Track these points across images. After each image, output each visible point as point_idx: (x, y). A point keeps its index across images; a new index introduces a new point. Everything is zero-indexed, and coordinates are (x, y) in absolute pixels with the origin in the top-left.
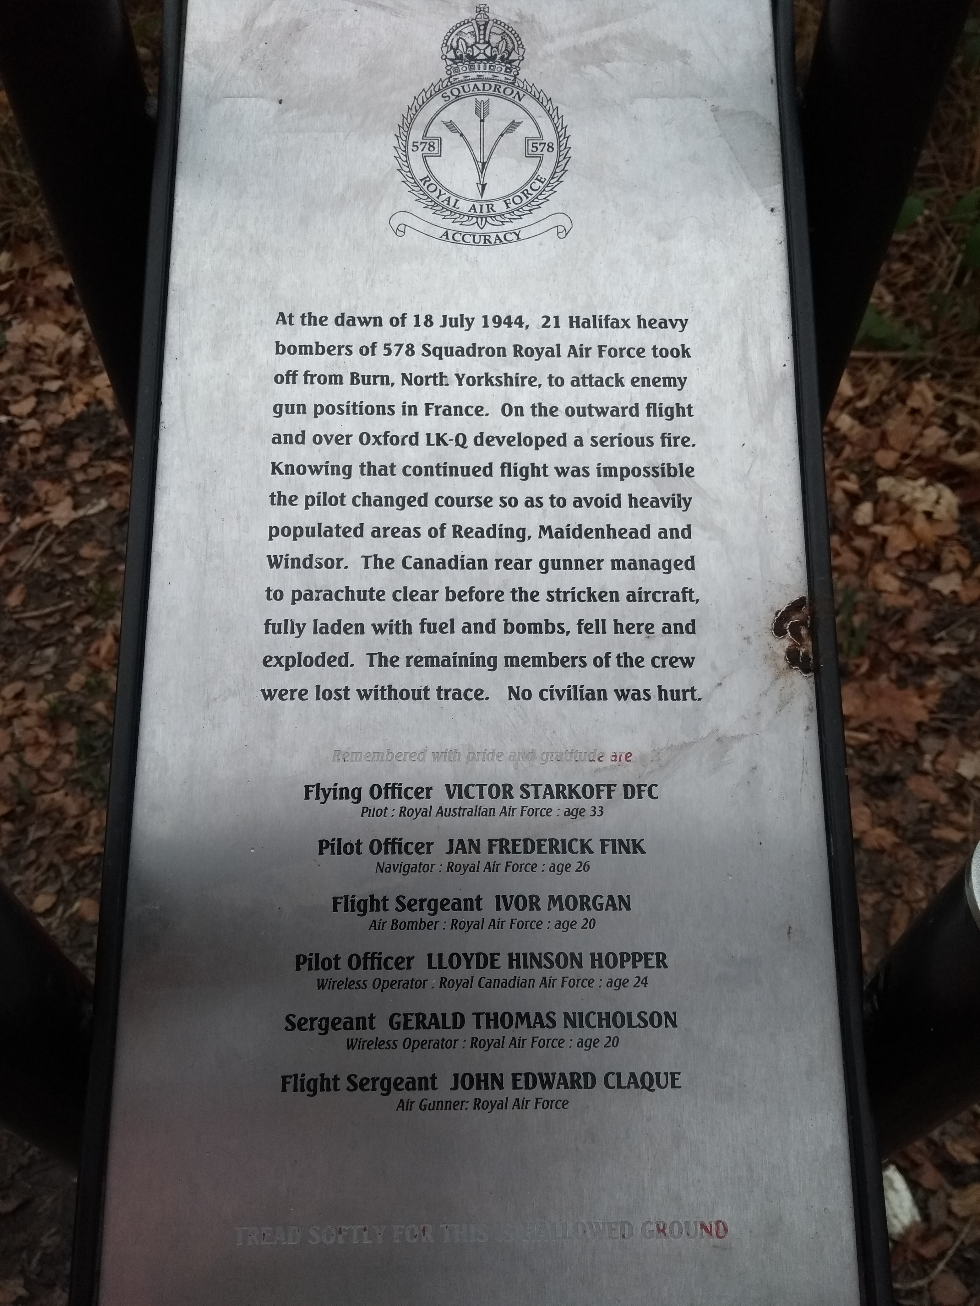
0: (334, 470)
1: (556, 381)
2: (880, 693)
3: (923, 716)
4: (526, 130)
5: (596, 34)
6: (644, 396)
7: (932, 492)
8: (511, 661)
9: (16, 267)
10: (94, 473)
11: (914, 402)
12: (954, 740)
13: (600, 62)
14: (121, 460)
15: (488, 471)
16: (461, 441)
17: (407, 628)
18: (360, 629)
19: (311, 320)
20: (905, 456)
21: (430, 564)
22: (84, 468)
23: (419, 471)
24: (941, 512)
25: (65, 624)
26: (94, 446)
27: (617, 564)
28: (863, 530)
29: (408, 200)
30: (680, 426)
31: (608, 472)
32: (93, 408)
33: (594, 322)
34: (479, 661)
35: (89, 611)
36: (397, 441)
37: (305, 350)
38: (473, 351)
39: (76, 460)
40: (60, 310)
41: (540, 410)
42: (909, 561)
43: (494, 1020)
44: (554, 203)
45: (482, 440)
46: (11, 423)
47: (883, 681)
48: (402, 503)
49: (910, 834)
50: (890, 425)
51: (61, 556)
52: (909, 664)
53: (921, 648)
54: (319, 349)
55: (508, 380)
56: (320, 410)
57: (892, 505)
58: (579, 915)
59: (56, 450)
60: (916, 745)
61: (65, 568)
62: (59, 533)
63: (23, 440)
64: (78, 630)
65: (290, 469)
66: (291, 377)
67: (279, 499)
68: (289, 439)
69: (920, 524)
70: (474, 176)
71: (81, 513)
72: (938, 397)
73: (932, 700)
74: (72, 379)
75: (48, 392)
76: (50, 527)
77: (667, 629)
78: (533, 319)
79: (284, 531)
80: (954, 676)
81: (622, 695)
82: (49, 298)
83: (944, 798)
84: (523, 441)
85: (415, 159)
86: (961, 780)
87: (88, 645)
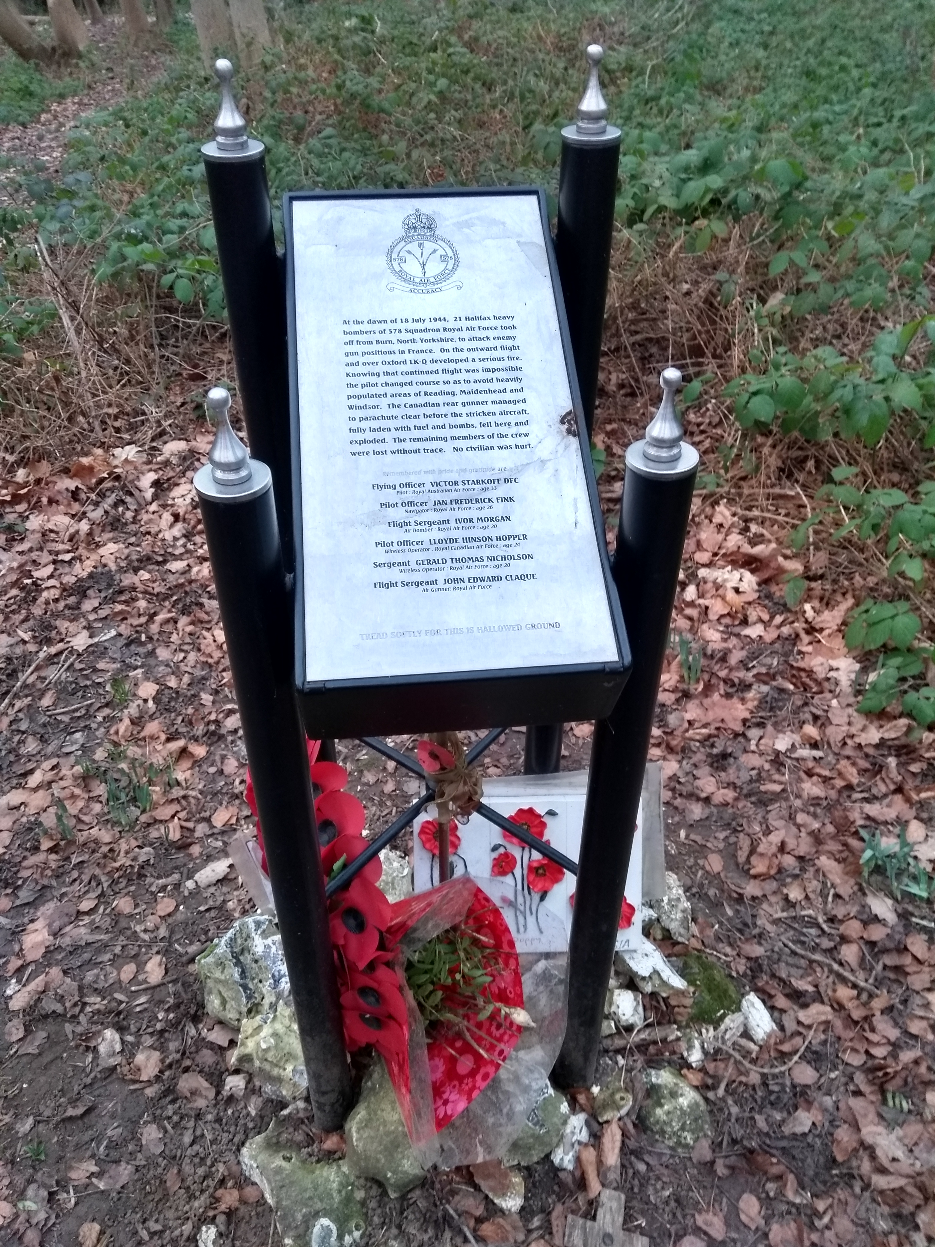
0: (373, 374)
1: (462, 340)
2: (714, 704)
3: (747, 715)
4: (441, 252)
5: (466, 217)
6: (499, 343)
7: (736, 575)
8: (453, 438)
9: (31, 478)
10: (102, 613)
11: (717, 519)
12: (770, 728)
13: (469, 227)
14: (125, 602)
15: (437, 372)
16: (424, 362)
17: (409, 428)
18: (389, 429)
19: (358, 322)
20: (715, 554)
21: (416, 405)
22: (95, 610)
23: (407, 373)
24: (744, 586)
25: (89, 715)
26: (103, 595)
27: (494, 402)
28: (692, 604)
29: (394, 279)
30: (515, 353)
31: (488, 370)
32: (100, 569)
33: (476, 318)
34: (440, 439)
35: (107, 705)
36: (398, 363)
37: (356, 333)
38: (426, 330)
39: (88, 605)
40: (69, 505)
41: (456, 350)
42: (727, 620)
43: (458, 560)
44: (455, 277)
45: (433, 361)
46: (34, 583)
47: (716, 696)
48: (402, 385)
49: (745, 791)
50: (703, 536)
51: (82, 670)
52: (733, 685)
53: (742, 674)
54: (362, 332)
55: (442, 340)
56: (364, 354)
57: (709, 585)
58: (490, 524)
59: (72, 600)
60: (744, 735)
61: (87, 677)
62: (79, 655)
63: (45, 594)
64: (99, 719)
65: (354, 375)
66: (351, 342)
67: (350, 385)
68: (352, 364)
69: (731, 595)
70: (420, 269)
71: (96, 640)
72: (734, 515)
73: (751, 705)
74: (82, 551)
75: (63, 561)
76: (72, 651)
77: (517, 424)
78: (451, 318)
79: (354, 397)
80: (765, 689)
81: (500, 448)
82: (59, 498)
83: (767, 766)
84: (450, 361)
85: (395, 265)
86: (777, 753)
87: (108, 729)
